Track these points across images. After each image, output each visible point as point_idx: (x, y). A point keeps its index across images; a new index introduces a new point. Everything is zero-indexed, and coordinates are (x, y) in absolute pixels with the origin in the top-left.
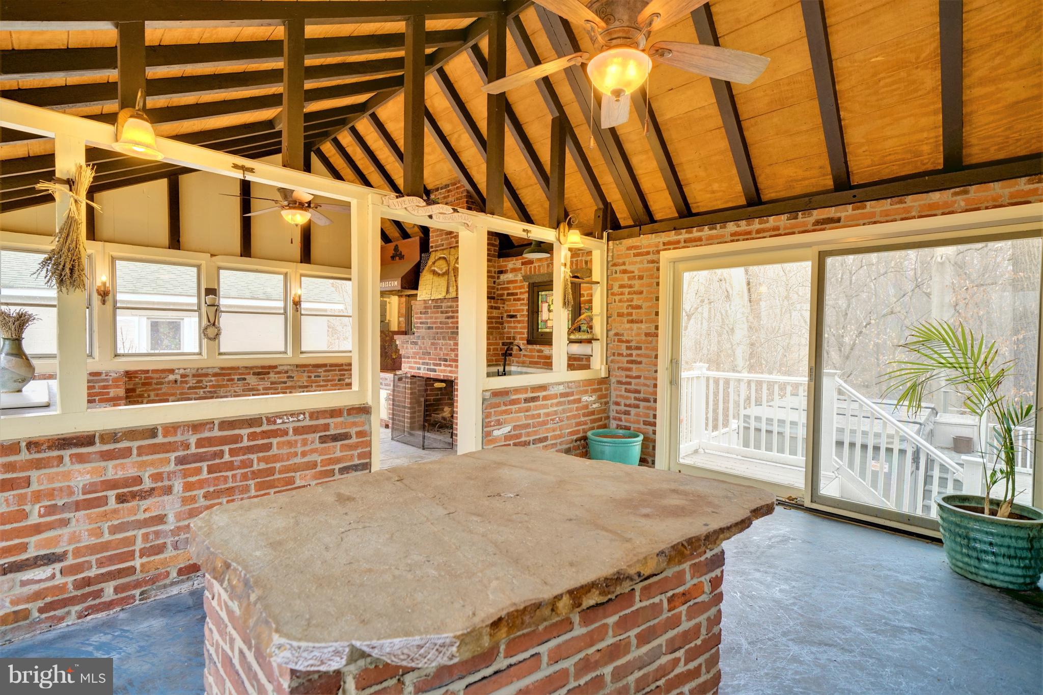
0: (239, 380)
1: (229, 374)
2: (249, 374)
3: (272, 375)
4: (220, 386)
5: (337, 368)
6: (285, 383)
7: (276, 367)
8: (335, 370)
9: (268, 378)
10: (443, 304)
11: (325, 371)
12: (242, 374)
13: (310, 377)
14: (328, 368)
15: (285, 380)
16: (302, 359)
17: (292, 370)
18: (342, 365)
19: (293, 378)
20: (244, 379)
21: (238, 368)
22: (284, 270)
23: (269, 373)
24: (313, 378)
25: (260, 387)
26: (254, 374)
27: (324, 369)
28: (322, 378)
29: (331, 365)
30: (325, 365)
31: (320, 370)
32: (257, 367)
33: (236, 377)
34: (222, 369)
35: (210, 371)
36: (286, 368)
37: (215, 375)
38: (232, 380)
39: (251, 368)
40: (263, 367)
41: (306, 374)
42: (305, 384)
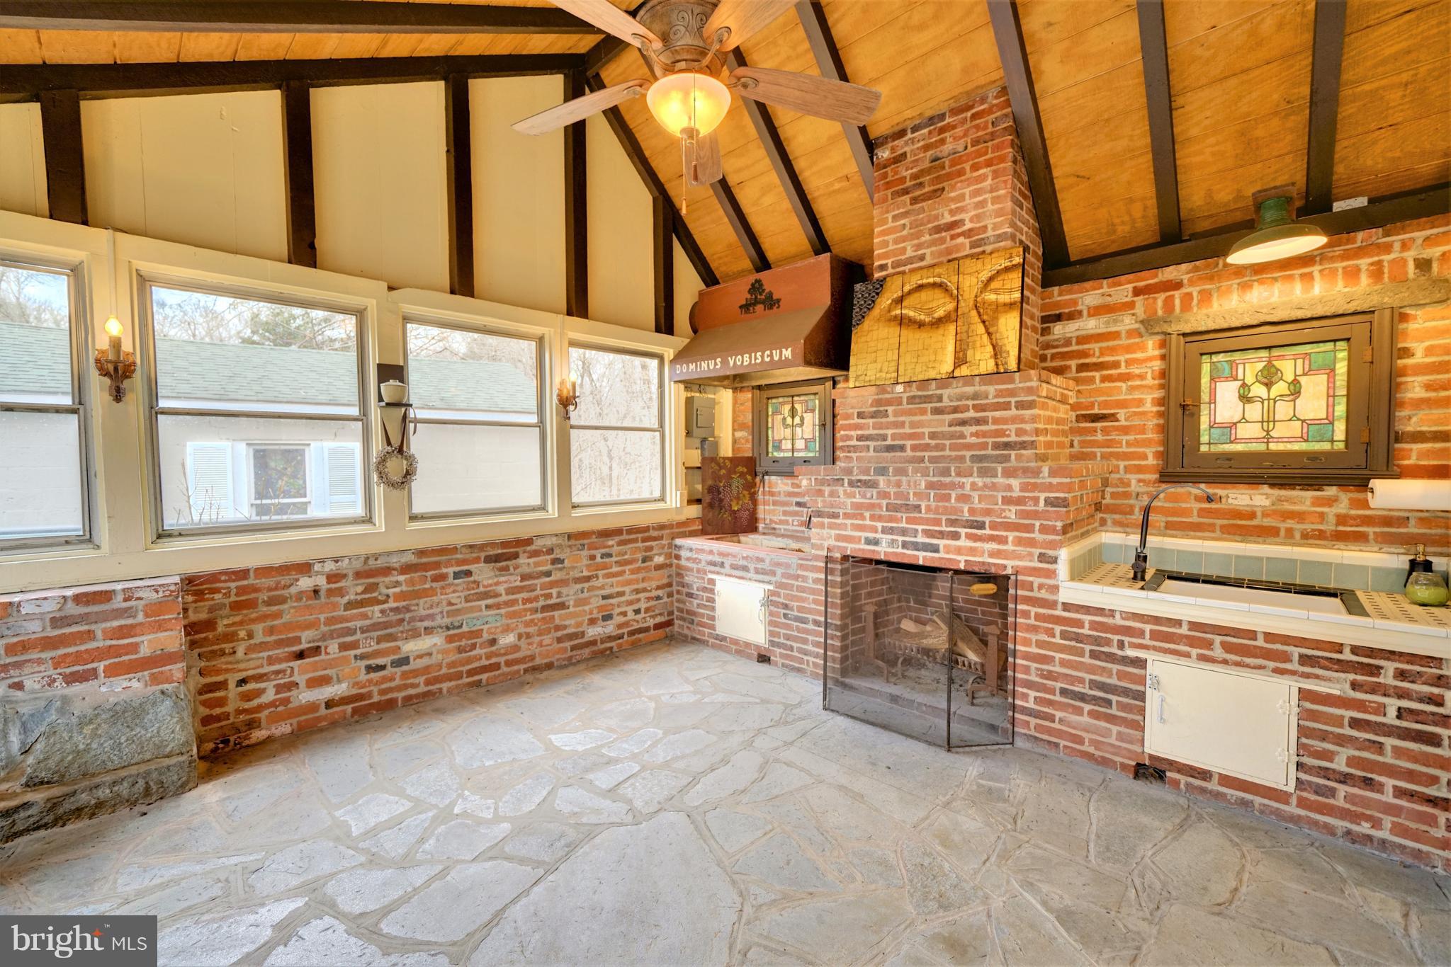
0: (457, 575)
1: (437, 565)
2: (477, 560)
3: (522, 560)
4: (418, 595)
5: (640, 536)
6: (548, 574)
7: (529, 542)
8: (636, 541)
9: (516, 568)
10: (946, 393)
11: (621, 543)
12: (464, 562)
13: (593, 558)
14: (625, 537)
15: (549, 567)
16: (580, 520)
17: (560, 546)
18: (647, 529)
19: (562, 561)
20: (469, 573)
21: (455, 550)
22: (537, 330)
23: (516, 556)
24: (599, 559)
25: (501, 589)
26: (488, 560)
27: (617, 539)
28: (614, 559)
29: (631, 531)
30: (618, 532)
31: (610, 543)
32: (493, 545)
33: (450, 571)
34: (421, 553)
35: (395, 561)
36: (549, 542)
37: (407, 569)
38: (443, 577)
39: (482, 547)
40: (505, 544)
41: (585, 553)
42: (586, 573)
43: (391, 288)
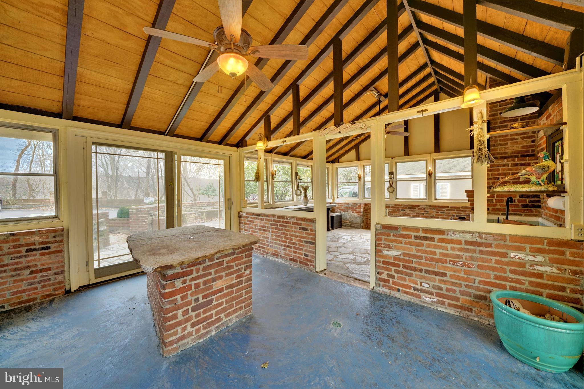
0: (402, 210)
1: (398, 208)
2: (406, 208)
3: (417, 210)
4: (395, 212)
5: (456, 209)
6: (423, 214)
7: (419, 206)
8: (454, 210)
9: (415, 211)
11: (447, 210)
12: (403, 208)
13: (438, 212)
14: (449, 209)
15: (424, 212)
16: (434, 202)
17: (427, 208)
18: (459, 207)
19: (428, 212)
20: (404, 210)
21: (401, 205)
22: (425, 158)
23: (415, 208)
24: (439, 213)
25: (411, 215)
26: (408, 208)
27: (446, 209)
28: (445, 214)
29: (452, 207)
30: (448, 207)
31: (444, 209)
32: (410, 205)
33: (401, 209)
34: (395, 205)
35: (390, 206)
36: (424, 207)
37: (392, 207)
38: (399, 210)
39: (407, 205)
40: (412, 206)
41: (435, 211)
42: (435, 216)
43: (392, 158)
